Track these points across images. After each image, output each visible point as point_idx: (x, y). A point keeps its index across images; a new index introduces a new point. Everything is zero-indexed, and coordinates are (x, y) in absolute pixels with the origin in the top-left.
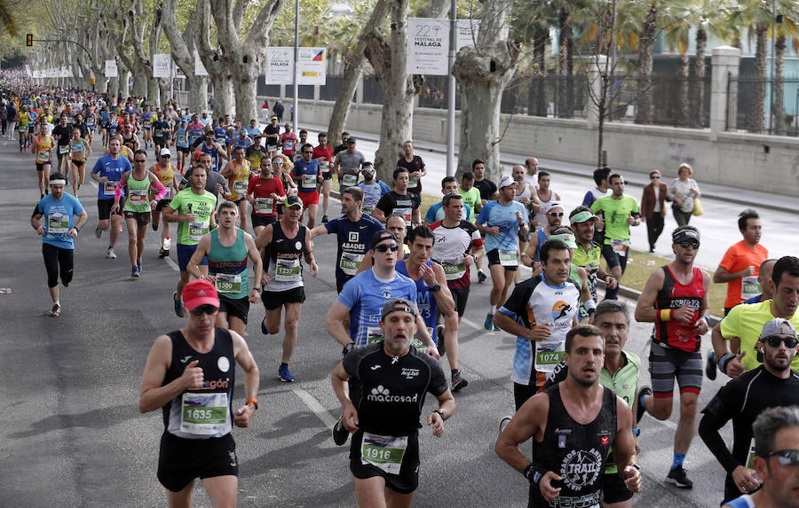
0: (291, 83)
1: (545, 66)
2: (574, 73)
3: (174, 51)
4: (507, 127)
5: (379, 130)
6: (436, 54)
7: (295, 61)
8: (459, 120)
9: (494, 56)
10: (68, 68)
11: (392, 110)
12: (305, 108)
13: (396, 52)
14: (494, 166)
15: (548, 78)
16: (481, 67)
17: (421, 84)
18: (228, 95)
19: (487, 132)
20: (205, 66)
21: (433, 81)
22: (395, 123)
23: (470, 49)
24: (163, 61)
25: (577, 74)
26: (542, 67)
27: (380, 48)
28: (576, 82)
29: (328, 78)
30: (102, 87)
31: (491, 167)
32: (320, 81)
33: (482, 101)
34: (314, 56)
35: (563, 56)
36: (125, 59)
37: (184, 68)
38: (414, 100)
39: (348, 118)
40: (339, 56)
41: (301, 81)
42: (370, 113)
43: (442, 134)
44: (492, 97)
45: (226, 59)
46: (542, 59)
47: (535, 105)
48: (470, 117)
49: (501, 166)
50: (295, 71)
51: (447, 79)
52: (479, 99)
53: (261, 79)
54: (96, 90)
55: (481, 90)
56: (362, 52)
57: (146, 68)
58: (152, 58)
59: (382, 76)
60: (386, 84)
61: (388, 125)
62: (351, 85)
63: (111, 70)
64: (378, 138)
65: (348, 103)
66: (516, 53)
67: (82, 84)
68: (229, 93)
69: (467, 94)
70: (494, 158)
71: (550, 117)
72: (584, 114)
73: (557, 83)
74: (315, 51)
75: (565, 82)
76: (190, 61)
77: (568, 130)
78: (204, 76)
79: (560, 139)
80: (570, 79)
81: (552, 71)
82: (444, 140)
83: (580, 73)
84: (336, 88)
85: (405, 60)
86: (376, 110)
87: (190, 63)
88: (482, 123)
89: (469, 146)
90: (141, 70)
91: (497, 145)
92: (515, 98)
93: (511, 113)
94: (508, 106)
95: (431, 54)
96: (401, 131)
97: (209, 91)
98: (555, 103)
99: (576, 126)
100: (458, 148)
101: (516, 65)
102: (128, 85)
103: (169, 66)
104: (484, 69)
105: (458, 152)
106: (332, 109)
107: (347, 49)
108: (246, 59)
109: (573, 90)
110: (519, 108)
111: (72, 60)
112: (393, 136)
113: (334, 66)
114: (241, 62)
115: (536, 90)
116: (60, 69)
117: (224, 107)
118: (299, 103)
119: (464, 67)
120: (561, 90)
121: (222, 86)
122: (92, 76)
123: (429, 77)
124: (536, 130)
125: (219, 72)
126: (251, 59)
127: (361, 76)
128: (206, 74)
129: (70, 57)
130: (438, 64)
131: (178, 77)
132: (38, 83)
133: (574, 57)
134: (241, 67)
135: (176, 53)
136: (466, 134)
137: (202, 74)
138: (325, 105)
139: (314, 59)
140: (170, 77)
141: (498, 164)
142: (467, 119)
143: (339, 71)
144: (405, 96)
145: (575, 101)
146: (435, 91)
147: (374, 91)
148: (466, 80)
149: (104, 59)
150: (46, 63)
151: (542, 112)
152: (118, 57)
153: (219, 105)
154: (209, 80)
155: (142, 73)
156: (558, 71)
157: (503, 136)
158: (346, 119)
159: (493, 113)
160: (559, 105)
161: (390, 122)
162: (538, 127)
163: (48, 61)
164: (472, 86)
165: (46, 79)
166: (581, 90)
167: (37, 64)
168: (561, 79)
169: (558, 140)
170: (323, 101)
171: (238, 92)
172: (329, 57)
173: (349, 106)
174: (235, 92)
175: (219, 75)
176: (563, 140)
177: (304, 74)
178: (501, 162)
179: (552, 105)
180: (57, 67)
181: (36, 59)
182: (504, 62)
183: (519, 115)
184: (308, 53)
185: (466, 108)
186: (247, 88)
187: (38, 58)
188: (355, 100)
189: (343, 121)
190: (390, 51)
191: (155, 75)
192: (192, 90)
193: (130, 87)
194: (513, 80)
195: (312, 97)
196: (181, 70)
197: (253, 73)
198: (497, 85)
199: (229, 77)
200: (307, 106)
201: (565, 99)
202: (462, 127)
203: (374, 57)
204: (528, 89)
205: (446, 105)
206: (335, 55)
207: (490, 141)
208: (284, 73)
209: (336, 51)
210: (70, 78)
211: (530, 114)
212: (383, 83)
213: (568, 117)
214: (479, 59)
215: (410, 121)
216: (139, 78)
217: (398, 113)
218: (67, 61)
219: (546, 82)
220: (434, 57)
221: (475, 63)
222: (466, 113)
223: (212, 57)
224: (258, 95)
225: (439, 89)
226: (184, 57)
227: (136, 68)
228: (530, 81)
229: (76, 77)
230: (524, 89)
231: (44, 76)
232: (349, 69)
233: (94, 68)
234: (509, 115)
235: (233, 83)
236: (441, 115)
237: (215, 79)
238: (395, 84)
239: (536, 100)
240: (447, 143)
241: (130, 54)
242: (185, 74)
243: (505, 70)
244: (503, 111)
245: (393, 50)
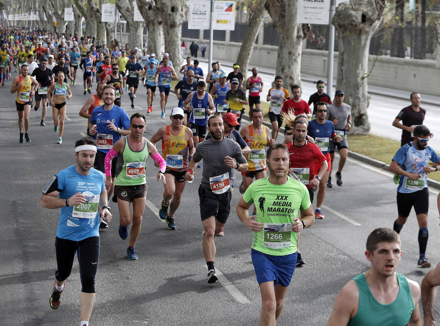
0: (207, 28)
1: (404, 19)
2: (427, 24)
3: (118, 2)
4: (374, 65)
5: (275, 66)
6: (320, 8)
7: (211, 11)
8: (337, 59)
9: (365, 10)
10: (35, 13)
11: (286, 51)
12: (219, 48)
13: (289, 6)
14: (363, 95)
15: (406, 28)
16: (354, 19)
17: (308, 31)
18: (159, 36)
19: (358, 68)
20: (142, 13)
21: (318, 29)
22: (287, 61)
23: (346, 5)
24: (109, 9)
25: (429, 26)
26: (402, 20)
27: (277, 2)
28: (427, 32)
29: (237, 25)
30: (61, 28)
31: (360, 96)
32: (230, 27)
33: (354, 45)
34: (226, 7)
35: (418, 11)
36: (80, 7)
37: (124, 15)
38: (302, 43)
39: (252, 56)
40: (245, 8)
41: (216, 27)
42: (268, 53)
43: (324, 71)
44: (363, 42)
45: (158, 9)
46: (402, 14)
47: (396, 49)
48: (345, 57)
49: (368, 95)
50: (211, 19)
51: (328, 28)
52: (353, 44)
53: (185, 25)
54: (57, 31)
55: (354, 36)
56: (263, 5)
57: (96, 14)
58: (101, 7)
59: (278, 24)
60: (281, 31)
61: (282, 62)
62: (254, 31)
63: (69, 15)
64: (274, 72)
65: (251, 45)
66: (382, 8)
67: (46, 25)
68: (160, 35)
69: (343, 38)
70: (363, 89)
71: (407, 58)
72: (433, 57)
73: (414, 32)
74: (226, 4)
75: (420, 31)
76: (130, 10)
77: (421, 69)
78: (141, 22)
79: (415, 75)
80: (423, 29)
81: (409, 23)
82: (325, 74)
83: (431, 24)
84: (242, 33)
85: (296, 12)
86: (273, 50)
87: (130, 11)
88: (354, 63)
89: (344, 80)
90: (91, 16)
91: (366, 79)
92: (379, 43)
93: (377, 54)
94: (375, 49)
95: (316, 8)
96: (292, 67)
97: (145, 33)
98: (411, 46)
99: (427, 66)
100: (336, 81)
101: (382, 18)
102: (82, 27)
103: (113, 13)
104: (356, 20)
105: (335, 84)
106: (239, 49)
107: (252, 3)
108: (173, 9)
109: (425, 38)
110: (384, 51)
111: (39, 7)
112: (286, 71)
113: (241, 16)
114: (169, 11)
115: (397, 37)
116: (30, 14)
117: (155, 46)
118: (214, 44)
119: (341, 18)
120: (416, 38)
121: (154, 30)
122: (54, 20)
123: (314, 26)
124: (397, 68)
125: (152, 19)
126: (177, 9)
127: (262, 24)
128: (142, 20)
129: (37, 5)
130: (321, 16)
131: (121, 22)
132: (12, 24)
133: (427, 12)
134: (170, 15)
135: (119, 3)
136: (342, 70)
137: (139, 20)
138: (234, 46)
139: (226, 10)
140: (115, 22)
141: (367, 94)
142: (343, 59)
143: (245, 20)
144: (295, 41)
145: (427, 47)
146: (319, 37)
147: (271, 36)
148: (343, 29)
149: (63, 6)
150: (19, 8)
151: (401, 54)
152: (74, 6)
153: (152, 44)
154: (145, 25)
155: (93, 18)
156: (414, 23)
157: (370, 72)
158: (250, 57)
159: (363, 54)
160: (415, 49)
161: (284, 60)
162: (398, 66)
163: (20, 7)
164: (347, 33)
165: (19, 22)
166: (431, 38)
167: (12, 10)
168: (416, 29)
169: (413, 76)
170: (233, 43)
171: (167, 34)
172: (237, 8)
173: (252, 47)
174: (164, 34)
175: (153, 21)
176: (417, 76)
177: (218, 22)
178: (369, 93)
179: (409, 49)
180: (27, 12)
181: (11, 6)
182: (373, 15)
183: (383, 57)
184: (221, 5)
185: (342, 50)
186: (174, 31)
187: (12, 5)
188: (257, 42)
189: (247, 58)
190: (285, 5)
191: (103, 20)
192: (132, 32)
193: (83, 29)
194: (379, 29)
195: (223, 39)
196: (123, 17)
197: (179, 20)
198: (367, 33)
199: (160, 23)
200: (220, 46)
201: (419, 45)
202: (339, 65)
203: (272, 10)
204: (390, 36)
205: (327, 47)
206: (242, 7)
207: (361, 76)
208: (202, 20)
209: (243, 4)
210: (37, 21)
211: (392, 55)
212: (279, 30)
213: (421, 58)
214: (353, 13)
215: (299, 60)
216: (91, 23)
217: (290, 53)
218: (35, 7)
219: (405, 31)
220: (318, 10)
221: (350, 16)
222: (342, 54)
223: (147, 7)
224: (182, 37)
225: (322, 36)
226: (126, 7)
227: (88, 15)
228: (392, 30)
229: (42, 20)
230: (387, 37)
231: (17, 19)
232: (253, 18)
233: (56, 14)
234: (375, 56)
235: (163, 27)
236: (323, 55)
237: (149, 24)
238: (288, 30)
239: (397, 45)
240: (328, 77)
241: (84, 4)
242: (126, 20)
243: (372, 22)
244: (371, 53)
245: (287, 4)
